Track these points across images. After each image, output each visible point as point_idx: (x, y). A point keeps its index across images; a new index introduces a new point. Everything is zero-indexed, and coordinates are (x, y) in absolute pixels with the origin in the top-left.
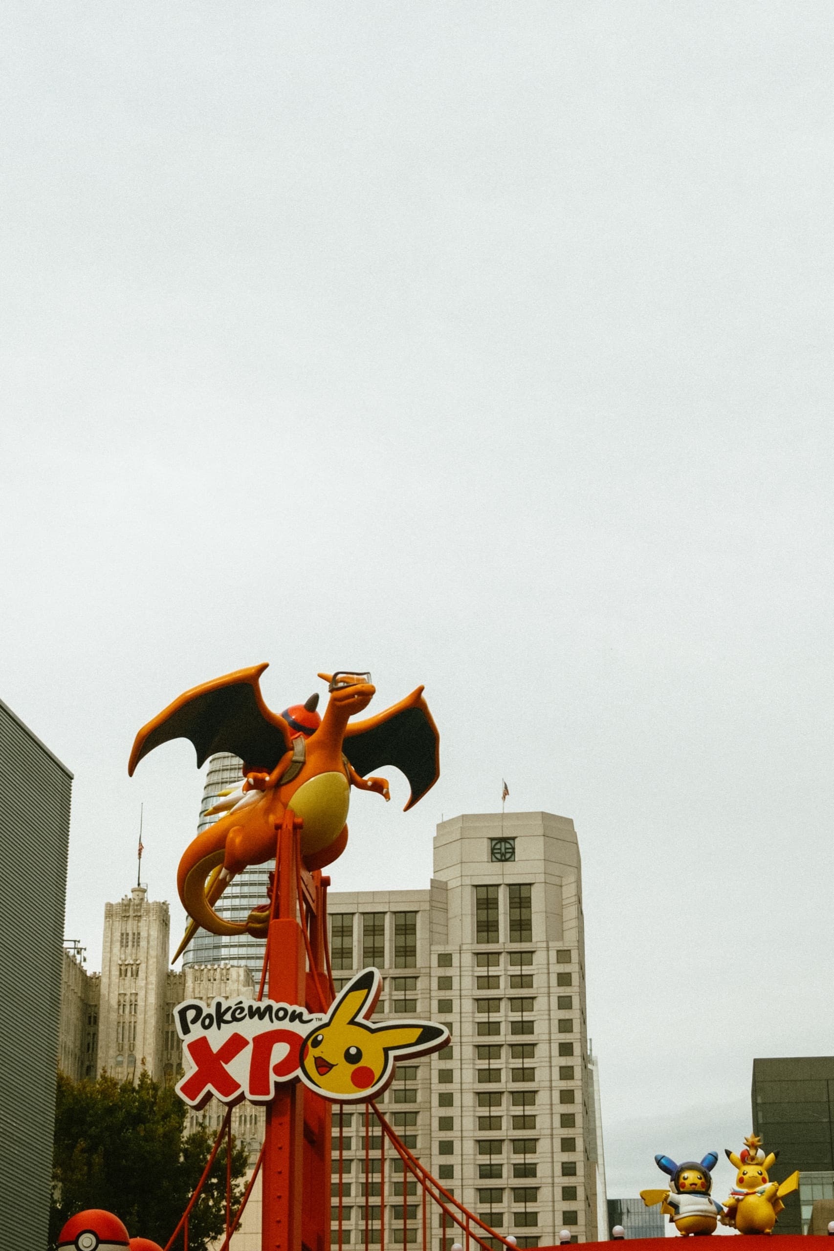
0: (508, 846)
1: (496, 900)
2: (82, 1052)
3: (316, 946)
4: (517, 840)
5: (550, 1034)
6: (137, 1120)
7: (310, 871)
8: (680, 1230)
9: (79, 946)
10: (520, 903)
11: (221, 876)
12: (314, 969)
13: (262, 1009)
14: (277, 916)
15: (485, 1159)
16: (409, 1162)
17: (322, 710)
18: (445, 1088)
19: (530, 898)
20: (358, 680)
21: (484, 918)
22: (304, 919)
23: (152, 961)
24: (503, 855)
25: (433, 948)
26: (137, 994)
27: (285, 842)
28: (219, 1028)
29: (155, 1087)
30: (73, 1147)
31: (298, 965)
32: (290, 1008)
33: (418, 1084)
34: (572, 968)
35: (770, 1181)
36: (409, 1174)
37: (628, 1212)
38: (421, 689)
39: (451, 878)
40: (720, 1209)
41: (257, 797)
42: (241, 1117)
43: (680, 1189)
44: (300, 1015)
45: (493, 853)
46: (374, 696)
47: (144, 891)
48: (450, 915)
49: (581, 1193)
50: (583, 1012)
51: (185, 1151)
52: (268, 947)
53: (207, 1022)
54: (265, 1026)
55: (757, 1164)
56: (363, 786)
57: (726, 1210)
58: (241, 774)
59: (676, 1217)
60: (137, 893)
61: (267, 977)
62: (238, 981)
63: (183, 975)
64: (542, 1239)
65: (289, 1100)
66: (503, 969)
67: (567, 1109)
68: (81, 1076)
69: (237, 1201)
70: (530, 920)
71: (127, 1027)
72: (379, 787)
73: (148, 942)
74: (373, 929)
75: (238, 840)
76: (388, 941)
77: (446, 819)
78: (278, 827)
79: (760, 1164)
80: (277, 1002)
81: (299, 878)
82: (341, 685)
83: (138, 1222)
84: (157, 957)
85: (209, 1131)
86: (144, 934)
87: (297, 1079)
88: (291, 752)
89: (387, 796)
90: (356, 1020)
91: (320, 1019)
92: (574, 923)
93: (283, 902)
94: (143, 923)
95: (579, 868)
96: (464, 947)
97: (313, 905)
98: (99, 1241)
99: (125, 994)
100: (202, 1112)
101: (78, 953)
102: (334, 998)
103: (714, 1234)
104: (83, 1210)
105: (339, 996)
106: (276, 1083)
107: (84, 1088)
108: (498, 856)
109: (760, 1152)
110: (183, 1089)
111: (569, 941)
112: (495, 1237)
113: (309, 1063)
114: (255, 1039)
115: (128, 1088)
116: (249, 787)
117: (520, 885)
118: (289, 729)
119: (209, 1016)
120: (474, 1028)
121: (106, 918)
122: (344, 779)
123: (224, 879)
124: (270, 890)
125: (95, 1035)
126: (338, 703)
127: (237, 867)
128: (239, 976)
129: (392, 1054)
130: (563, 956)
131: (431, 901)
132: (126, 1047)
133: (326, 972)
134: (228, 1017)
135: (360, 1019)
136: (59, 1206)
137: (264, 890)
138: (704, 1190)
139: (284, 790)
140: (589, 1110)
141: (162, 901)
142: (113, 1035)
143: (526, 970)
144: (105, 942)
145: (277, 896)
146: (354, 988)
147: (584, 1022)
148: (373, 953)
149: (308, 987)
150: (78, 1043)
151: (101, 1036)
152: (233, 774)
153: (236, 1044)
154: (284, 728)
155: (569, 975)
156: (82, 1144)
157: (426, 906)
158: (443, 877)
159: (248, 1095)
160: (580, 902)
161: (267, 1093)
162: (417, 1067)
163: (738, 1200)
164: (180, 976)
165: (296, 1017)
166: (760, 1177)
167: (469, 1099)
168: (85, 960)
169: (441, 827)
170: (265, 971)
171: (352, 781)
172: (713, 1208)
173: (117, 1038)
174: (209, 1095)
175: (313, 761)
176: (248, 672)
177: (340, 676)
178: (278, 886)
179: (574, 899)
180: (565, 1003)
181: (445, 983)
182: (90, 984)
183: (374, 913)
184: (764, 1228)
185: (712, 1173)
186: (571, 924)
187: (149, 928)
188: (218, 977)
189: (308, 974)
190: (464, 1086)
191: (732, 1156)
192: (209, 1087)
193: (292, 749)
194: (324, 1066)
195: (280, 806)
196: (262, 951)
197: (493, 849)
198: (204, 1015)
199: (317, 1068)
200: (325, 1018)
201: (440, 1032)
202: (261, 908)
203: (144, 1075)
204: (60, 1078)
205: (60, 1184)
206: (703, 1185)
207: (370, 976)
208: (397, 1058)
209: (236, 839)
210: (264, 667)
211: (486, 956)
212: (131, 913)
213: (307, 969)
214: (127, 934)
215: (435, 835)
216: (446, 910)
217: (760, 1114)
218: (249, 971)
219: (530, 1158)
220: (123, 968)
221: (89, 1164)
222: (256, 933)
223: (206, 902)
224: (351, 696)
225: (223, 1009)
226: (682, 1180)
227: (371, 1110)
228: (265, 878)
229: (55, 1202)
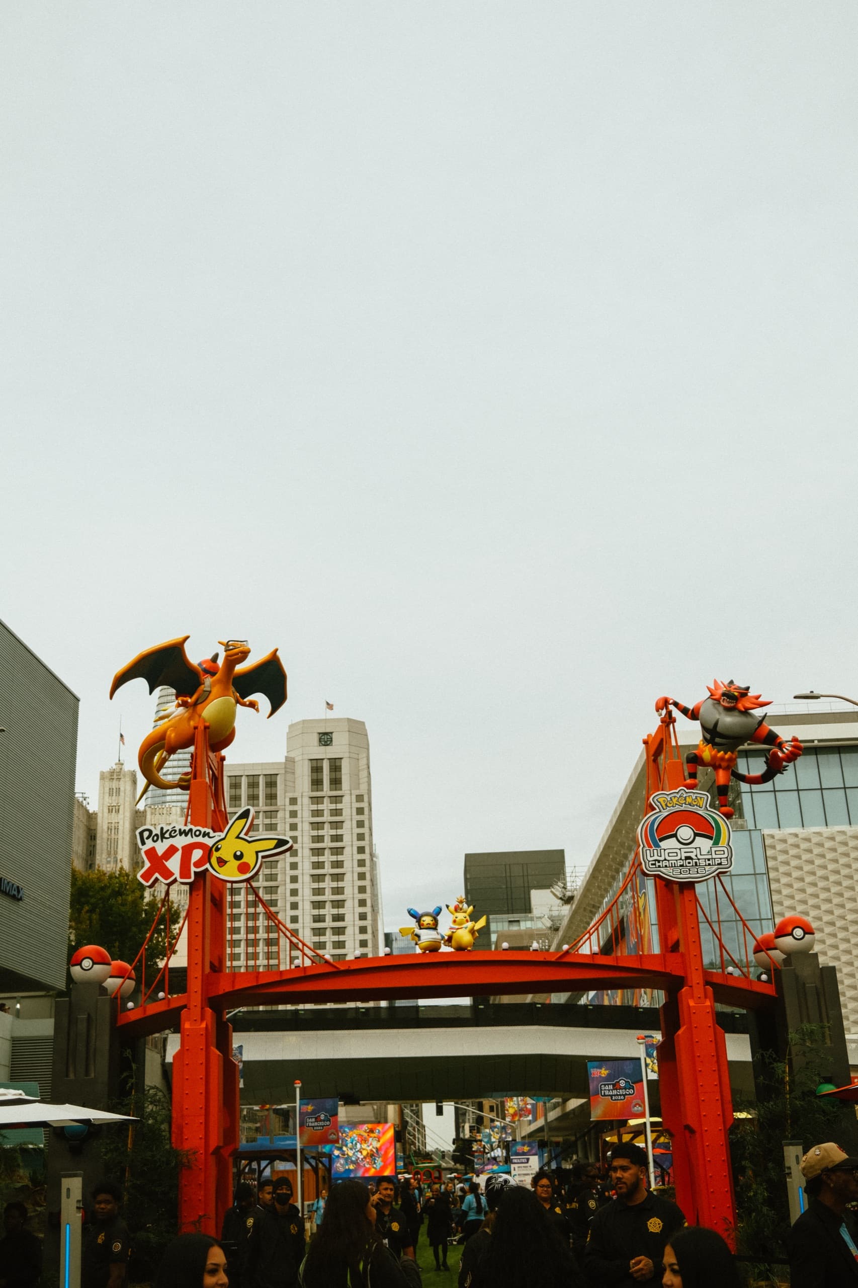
0: (329, 737)
1: (322, 768)
2: (87, 856)
3: (217, 794)
4: (334, 734)
5: (352, 841)
6: (118, 893)
7: (214, 752)
8: (421, 949)
9: (85, 796)
10: (335, 769)
11: (163, 756)
12: (216, 808)
13: (187, 831)
14: (195, 778)
15: (316, 912)
16: (270, 914)
17: (220, 662)
18: (294, 873)
19: (341, 766)
20: (241, 645)
21: (315, 778)
22: (211, 780)
23: (127, 804)
24: (325, 742)
25: (287, 794)
26: (118, 823)
27: (200, 738)
28: (162, 841)
29: (127, 875)
30: (82, 909)
31: (206, 806)
32: (203, 830)
33: (278, 870)
34: (364, 805)
35: (471, 921)
36: (270, 921)
37: (396, 939)
38: (276, 650)
39: (297, 755)
40: (443, 938)
41: (184, 711)
42: (178, 891)
43: (421, 927)
44: (208, 833)
45: (320, 741)
46: (250, 654)
47: (122, 764)
48: (296, 776)
49: (369, 930)
50: (370, 829)
51: (146, 910)
52: (191, 795)
53: (155, 838)
54: (189, 840)
55: (463, 912)
56: (244, 705)
57: (446, 938)
58: (174, 697)
59: (419, 942)
60: (118, 765)
61: (190, 812)
62: (176, 814)
63: (145, 811)
64: (348, 955)
65: (202, 882)
66: (326, 806)
67: (362, 883)
68: (87, 868)
69: (174, 938)
70: (341, 778)
71: (113, 841)
72: (252, 705)
73: (125, 793)
74: (253, 785)
75: (173, 735)
76: (262, 791)
77: (293, 722)
78: (196, 728)
79: (465, 912)
80: (195, 826)
81: (208, 756)
82: (231, 647)
83: (119, 951)
84: (130, 801)
85: (158, 899)
86: (122, 789)
87: (207, 870)
88: (203, 686)
89: (257, 710)
90: (240, 836)
91: (220, 836)
92: (366, 779)
93: (198, 770)
94: (122, 782)
95: (368, 749)
96: (304, 794)
97: (216, 772)
98: (94, 963)
99: (112, 823)
100: (153, 889)
101: (85, 800)
102: (228, 823)
103: (440, 951)
104: (87, 945)
105: (231, 822)
106: (195, 872)
107: (89, 875)
108: (323, 743)
109: (465, 906)
110: (142, 876)
111: (363, 790)
112: (318, 955)
113: (214, 860)
114: (183, 848)
115: (111, 877)
116: (179, 705)
117: (335, 759)
118: (201, 672)
119: (156, 835)
120: (309, 839)
121: (100, 779)
122: (233, 701)
123: (165, 757)
124: (191, 763)
125: (94, 846)
126: (230, 658)
127: (172, 750)
128: (177, 811)
129: (260, 855)
130: (360, 798)
131: (286, 768)
132: (112, 852)
133: (223, 809)
134: (167, 835)
135: (242, 835)
136: (73, 944)
137: (188, 763)
138: (434, 927)
139: (199, 707)
140: (375, 883)
141: (132, 770)
142: (105, 847)
143: (339, 806)
144: (100, 793)
145: (195, 767)
146: (239, 818)
147: (371, 835)
148: (253, 798)
149: (213, 816)
150: (85, 851)
151: (98, 847)
152: (169, 698)
153: (172, 850)
154: (199, 673)
155: (363, 808)
156: (86, 908)
157: (283, 771)
158: (292, 755)
159: (179, 880)
160: (369, 768)
161: (190, 878)
162: (277, 861)
163: (453, 932)
164: (143, 812)
165: (206, 835)
166: (465, 919)
167: (307, 879)
168: (88, 804)
169: (291, 727)
170: (188, 808)
171: (238, 702)
172: (439, 937)
173: (107, 848)
174: (157, 880)
175: (215, 690)
176: (178, 641)
177: (230, 643)
178: (196, 761)
179: (366, 766)
180: (360, 824)
181: (294, 814)
182: (91, 818)
183: (253, 775)
184: (467, 947)
185: (439, 918)
186: (364, 780)
187: (125, 785)
188: (165, 812)
189: (213, 811)
190: (304, 872)
191: (449, 908)
192: (157, 875)
193: (204, 684)
194: (222, 862)
195: (197, 717)
196: (187, 798)
197: (320, 739)
198: (153, 834)
199: (218, 863)
200: (223, 835)
201: (287, 842)
202: (186, 774)
203: (122, 868)
204: (74, 872)
205: (74, 931)
206: (434, 924)
207: (248, 811)
208: (263, 857)
209: (172, 735)
210: (187, 638)
211: (316, 799)
212: (115, 777)
213: (213, 808)
214: (113, 789)
215: (288, 731)
216: (294, 773)
217: (468, 884)
218: (182, 809)
219: (341, 911)
220: (110, 808)
221: (90, 919)
222: (184, 788)
223: (155, 770)
224: (237, 654)
225: (164, 831)
226: (422, 922)
227: (249, 886)
228: (188, 756)
229: (70, 941)
